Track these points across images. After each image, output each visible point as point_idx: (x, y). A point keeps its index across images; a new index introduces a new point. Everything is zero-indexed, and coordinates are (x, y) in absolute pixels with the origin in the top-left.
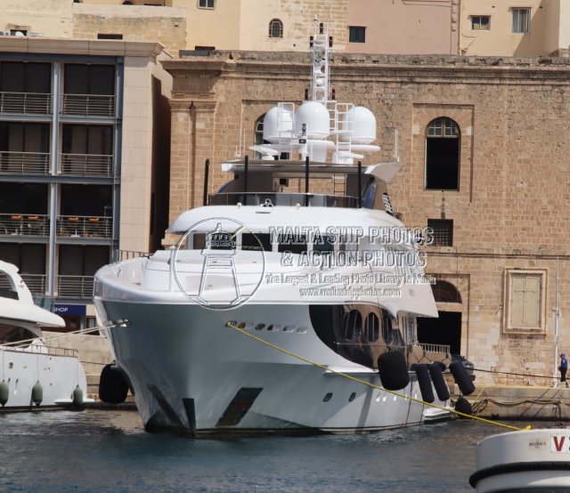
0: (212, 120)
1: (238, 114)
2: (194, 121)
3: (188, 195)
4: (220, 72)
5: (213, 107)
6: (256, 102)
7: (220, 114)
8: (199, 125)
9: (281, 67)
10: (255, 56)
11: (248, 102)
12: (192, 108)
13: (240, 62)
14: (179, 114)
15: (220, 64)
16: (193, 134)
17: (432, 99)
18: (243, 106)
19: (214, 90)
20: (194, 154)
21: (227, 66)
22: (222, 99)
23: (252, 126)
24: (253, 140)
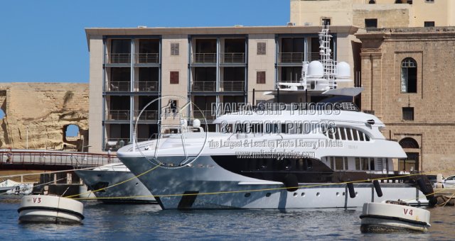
0: (380, 62)
1: (393, 59)
2: (372, 62)
3: (370, 99)
4: (384, 39)
5: (381, 56)
6: (401, 53)
7: (384, 59)
8: (375, 65)
9: (412, 35)
10: (402, 30)
11: (397, 53)
12: (371, 57)
13: (395, 33)
14: (365, 60)
15: (383, 35)
16: (372, 69)
18: (395, 55)
19: (381, 47)
20: (372, 79)
21: (386, 35)
22: (385, 52)
23: (399, 64)
24: (400, 71)
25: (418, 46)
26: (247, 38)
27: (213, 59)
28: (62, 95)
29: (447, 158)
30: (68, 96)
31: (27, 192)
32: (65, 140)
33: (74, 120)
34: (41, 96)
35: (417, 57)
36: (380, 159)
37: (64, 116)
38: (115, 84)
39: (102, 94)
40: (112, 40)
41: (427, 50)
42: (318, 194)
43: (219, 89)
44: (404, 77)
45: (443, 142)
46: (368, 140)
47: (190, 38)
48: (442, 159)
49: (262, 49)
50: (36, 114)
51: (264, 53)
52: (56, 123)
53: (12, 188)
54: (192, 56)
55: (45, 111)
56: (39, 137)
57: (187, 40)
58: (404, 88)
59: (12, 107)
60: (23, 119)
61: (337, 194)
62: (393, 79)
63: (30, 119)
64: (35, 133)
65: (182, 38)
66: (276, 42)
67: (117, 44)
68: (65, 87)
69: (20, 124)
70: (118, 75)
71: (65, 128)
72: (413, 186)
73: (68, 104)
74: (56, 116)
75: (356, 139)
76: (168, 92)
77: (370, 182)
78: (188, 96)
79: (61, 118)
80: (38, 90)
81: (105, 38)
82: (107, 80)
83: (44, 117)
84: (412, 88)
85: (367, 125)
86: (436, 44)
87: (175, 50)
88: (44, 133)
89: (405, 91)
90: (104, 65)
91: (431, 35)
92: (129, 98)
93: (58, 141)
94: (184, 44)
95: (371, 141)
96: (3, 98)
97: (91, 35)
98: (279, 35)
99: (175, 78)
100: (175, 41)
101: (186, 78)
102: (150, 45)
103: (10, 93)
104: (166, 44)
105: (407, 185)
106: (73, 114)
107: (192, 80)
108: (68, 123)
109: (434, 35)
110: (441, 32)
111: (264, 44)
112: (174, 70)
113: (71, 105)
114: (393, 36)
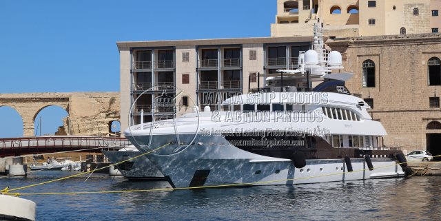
0: (346, 63)
1: (356, 61)
4: (348, 45)
5: (346, 58)
6: (362, 56)
7: (349, 61)
9: (371, 42)
10: (362, 38)
11: (359, 56)
13: (357, 41)
15: (348, 42)
17: (429, 50)
18: (357, 58)
19: (346, 52)
21: (350, 43)
22: (349, 55)
23: (361, 65)
24: (362, 70)
25: (375, 50)
26: (242, 47)
27: (215, 64)
28: (108, 100)
29: (401, 138)
30: (112, 101)
31: (77, 169)
32: (110, 131)
33: (116, 117)
34: (93, 100)
35: (375, 59)
36: (368, 137)
37: (109, 114)
38: (140, 85)
39: (130, 93)
40: (137, 52)
41: (383, 53)
42: (321, 169)
43: (221, 87)
44: (365, 74)
45: (397, 125)
46: (358, 120)
47: (198, 48)
48: (396, 138)
49: (253, 56)
50: (90, 114)
51: (255, 59)
52: (104, 119)
53: (66, 166)
54: (199, 62)
55: (96, 112)
56: (92, 130)
57: (195, 50)
58: (365, 83)
59: (73, 108)
60: (81, 117)
61: (337, 168)
62: (356, 76)
63: (85, 117)
64: (89, 127)
65: (191, 48)
66: (264, 50)
67: (142, 54)
68: (110, 95)
69: (79, 121)
70: (142, 78)
71: (110, 123)
72: (392, 160)
73: (112, 106)
74: (103, 115)
75: (349, 119)
76: (181, 89)
77: (362, 157)
78: (197, 93)
79: (108, 116)
80: (91, 97)
81: (132, 50)
82: (134, 82)
83: (96, 116)
84: (371, 83)
85: (358, 107)
86: (390, 48)
87: (186, 57)
88: (96, 126)
89: (365, 86)
90: (131, 70)
91: (386, 41)
92: (150, 96)
93: (106, 132)
94: (193, 53)
95: (361, 121)
96: (67, 103)
97: (121, 47)
98: (267, 44)
99: (186, 79)
100: (186, 50)
101: (194, 79)
102: (167, 54)
103: (72, 99)
104: (179, 53)
105: (389, 159)
106: (115, 113)
107: (199, 81)
108: (112, 119)
109: (389, 41)
110: (394, 39)
111: (255, 52)
112: (185, 73)
113: (114, 108)
114: (355, 43)
